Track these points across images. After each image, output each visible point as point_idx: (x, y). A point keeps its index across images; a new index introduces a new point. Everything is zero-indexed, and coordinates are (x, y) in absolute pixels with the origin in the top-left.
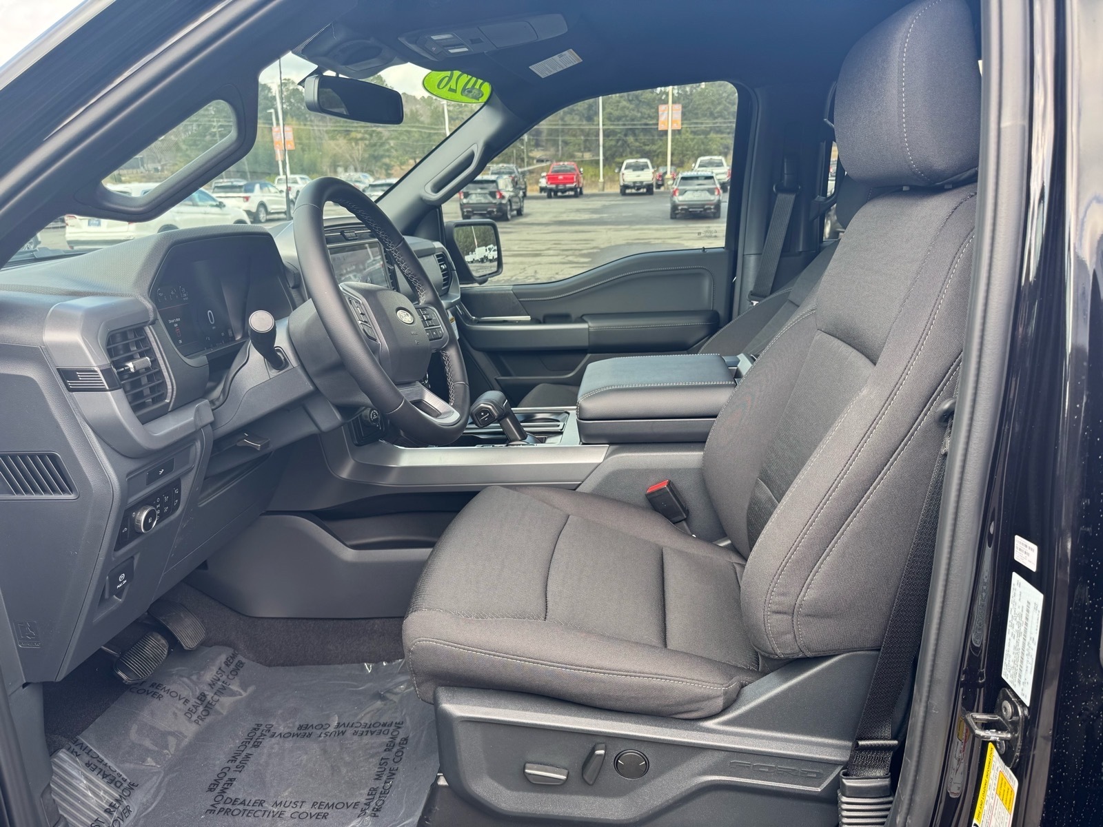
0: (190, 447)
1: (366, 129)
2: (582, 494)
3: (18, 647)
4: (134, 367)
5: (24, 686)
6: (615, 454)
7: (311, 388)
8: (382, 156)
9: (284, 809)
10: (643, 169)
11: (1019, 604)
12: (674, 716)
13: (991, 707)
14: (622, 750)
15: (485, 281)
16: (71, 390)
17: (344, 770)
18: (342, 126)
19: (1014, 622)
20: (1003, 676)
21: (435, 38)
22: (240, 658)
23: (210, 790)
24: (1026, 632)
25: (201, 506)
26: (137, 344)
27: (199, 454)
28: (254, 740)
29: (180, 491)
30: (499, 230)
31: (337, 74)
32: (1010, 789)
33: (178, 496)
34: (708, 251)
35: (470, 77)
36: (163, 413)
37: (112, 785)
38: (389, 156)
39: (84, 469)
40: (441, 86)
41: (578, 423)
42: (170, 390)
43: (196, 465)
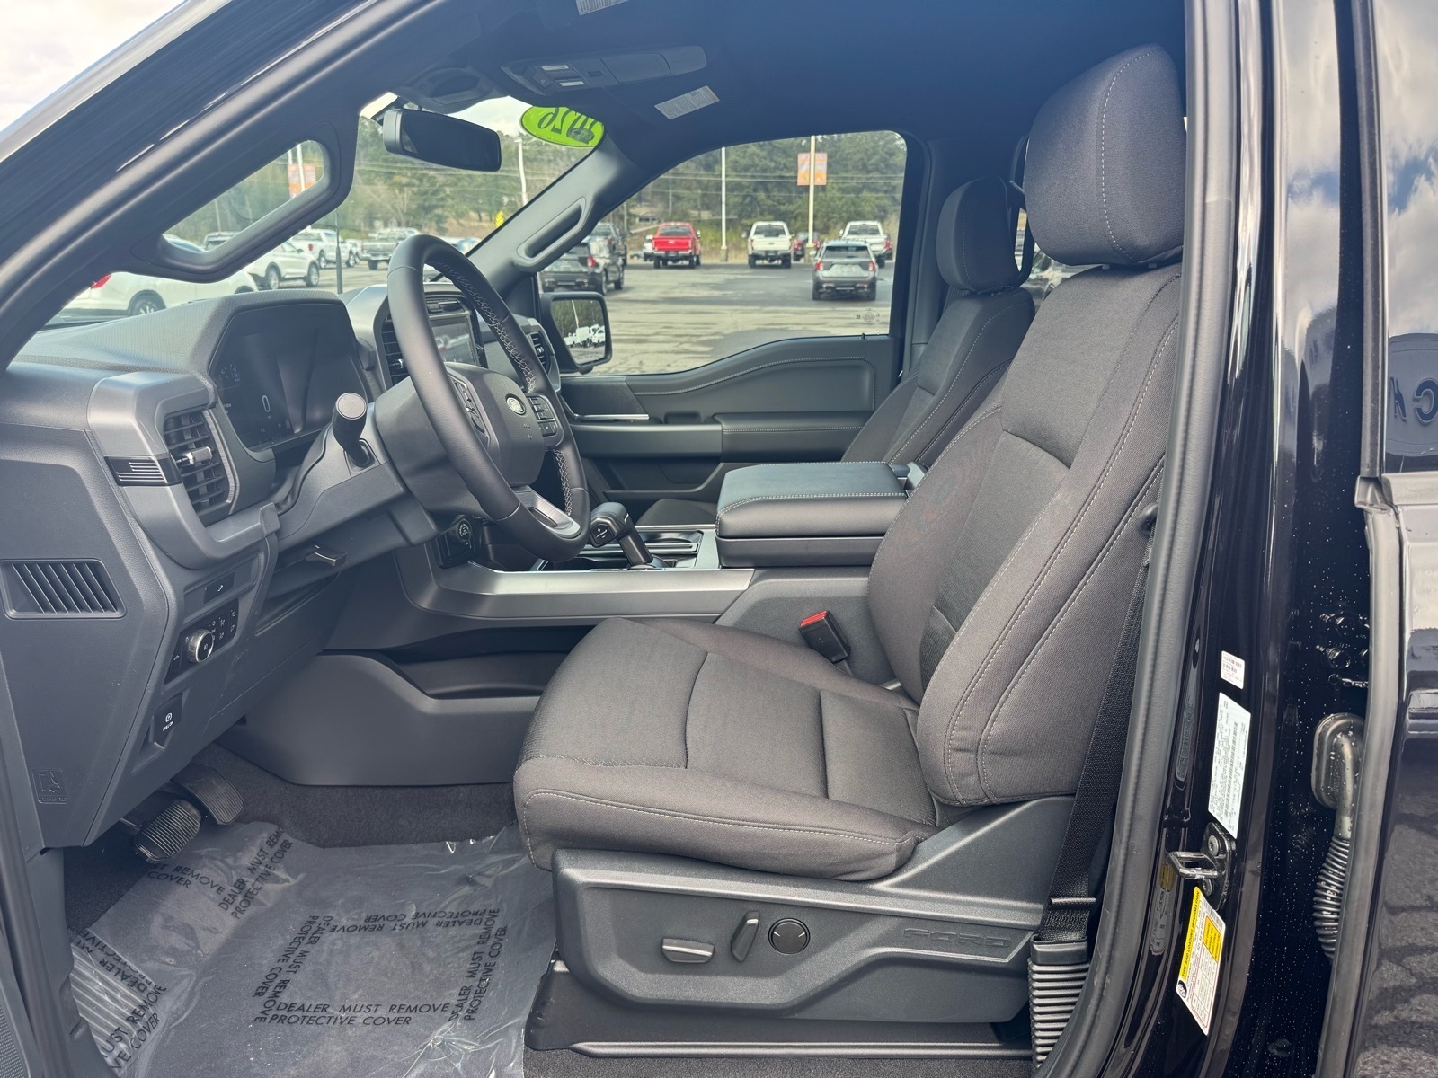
0: (252, 560)
1: (414, 172)
2: (722, 628)
3: (37, 803)
4: (194, 459)
5: (43, 852)
6: (759, 581)
7: (400, 490)
8: (435, 207)
9: (354, 1014)
10: (777, 235)
11: (1226, 727)
12: (839, 878)
13: (1197, 844)
14: (778, 918)
15: (590, 370)
16: (120, 484)
17: (427, 968)
18: (381, 166)
19: (1221, 748)
20: (1210, 810)
21: (546, 68)
22: (286, 836)
23: (258, 994)
24: (1233, 757)
25: (257, 635)
26: (193, 432)
27: (262, 568)
28: (309, 935)
29: (237, 614)
30: (608, 308)
31: (421, 108)
32: (1217, 934)
33: (235, 620)
34: (869, 338)
35: (578, 114)
36: (222, 516)
37: (134, 988)
38: (443, 206)
39: (134, 580)
40: (543, 125)
41: (718, 542)
42: (232, 489)
43: (258, 582)
